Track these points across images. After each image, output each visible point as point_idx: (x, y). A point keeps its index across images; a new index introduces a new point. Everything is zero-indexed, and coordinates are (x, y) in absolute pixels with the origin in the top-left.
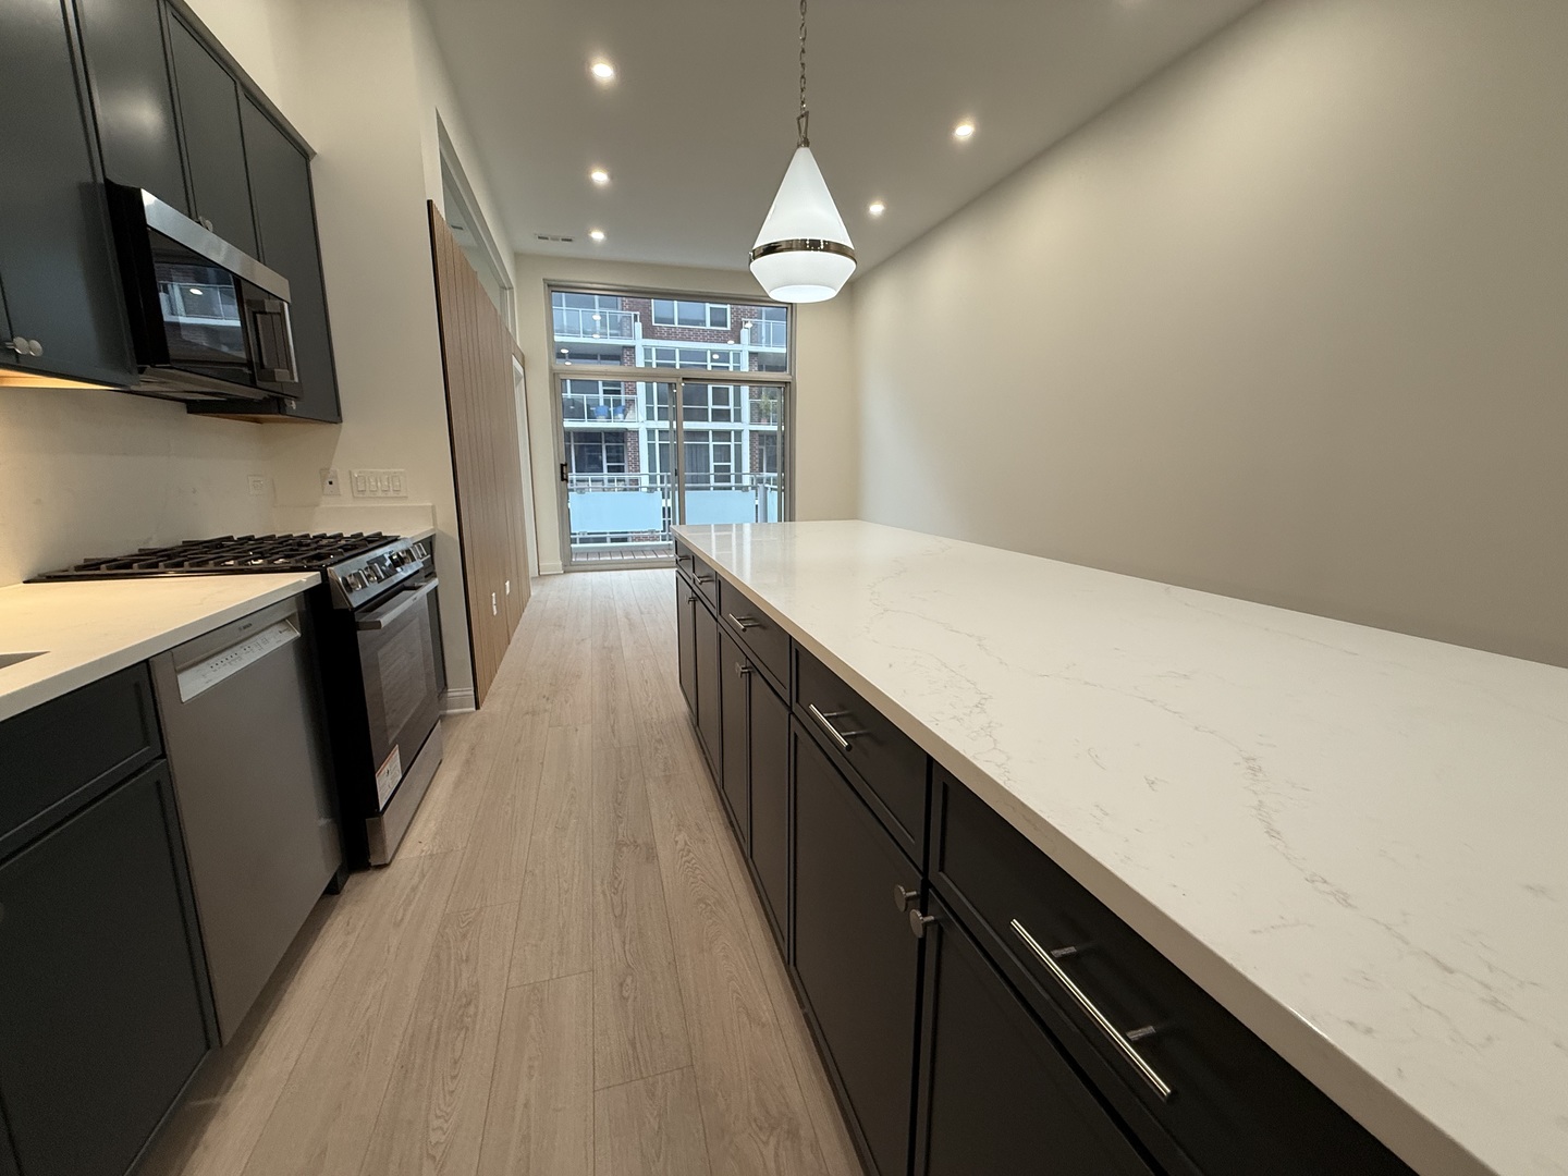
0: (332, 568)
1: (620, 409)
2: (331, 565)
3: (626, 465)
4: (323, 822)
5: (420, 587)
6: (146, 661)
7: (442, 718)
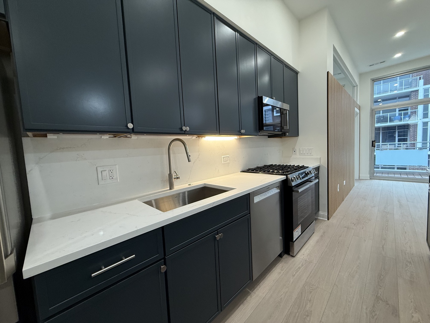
0: (289, 175)
1: (407, 116)
2: (289, 174)
3: (408, 138)
4: (281, 238)
5: (313, 181)
6: (249, 193)
7: (316, 219)
